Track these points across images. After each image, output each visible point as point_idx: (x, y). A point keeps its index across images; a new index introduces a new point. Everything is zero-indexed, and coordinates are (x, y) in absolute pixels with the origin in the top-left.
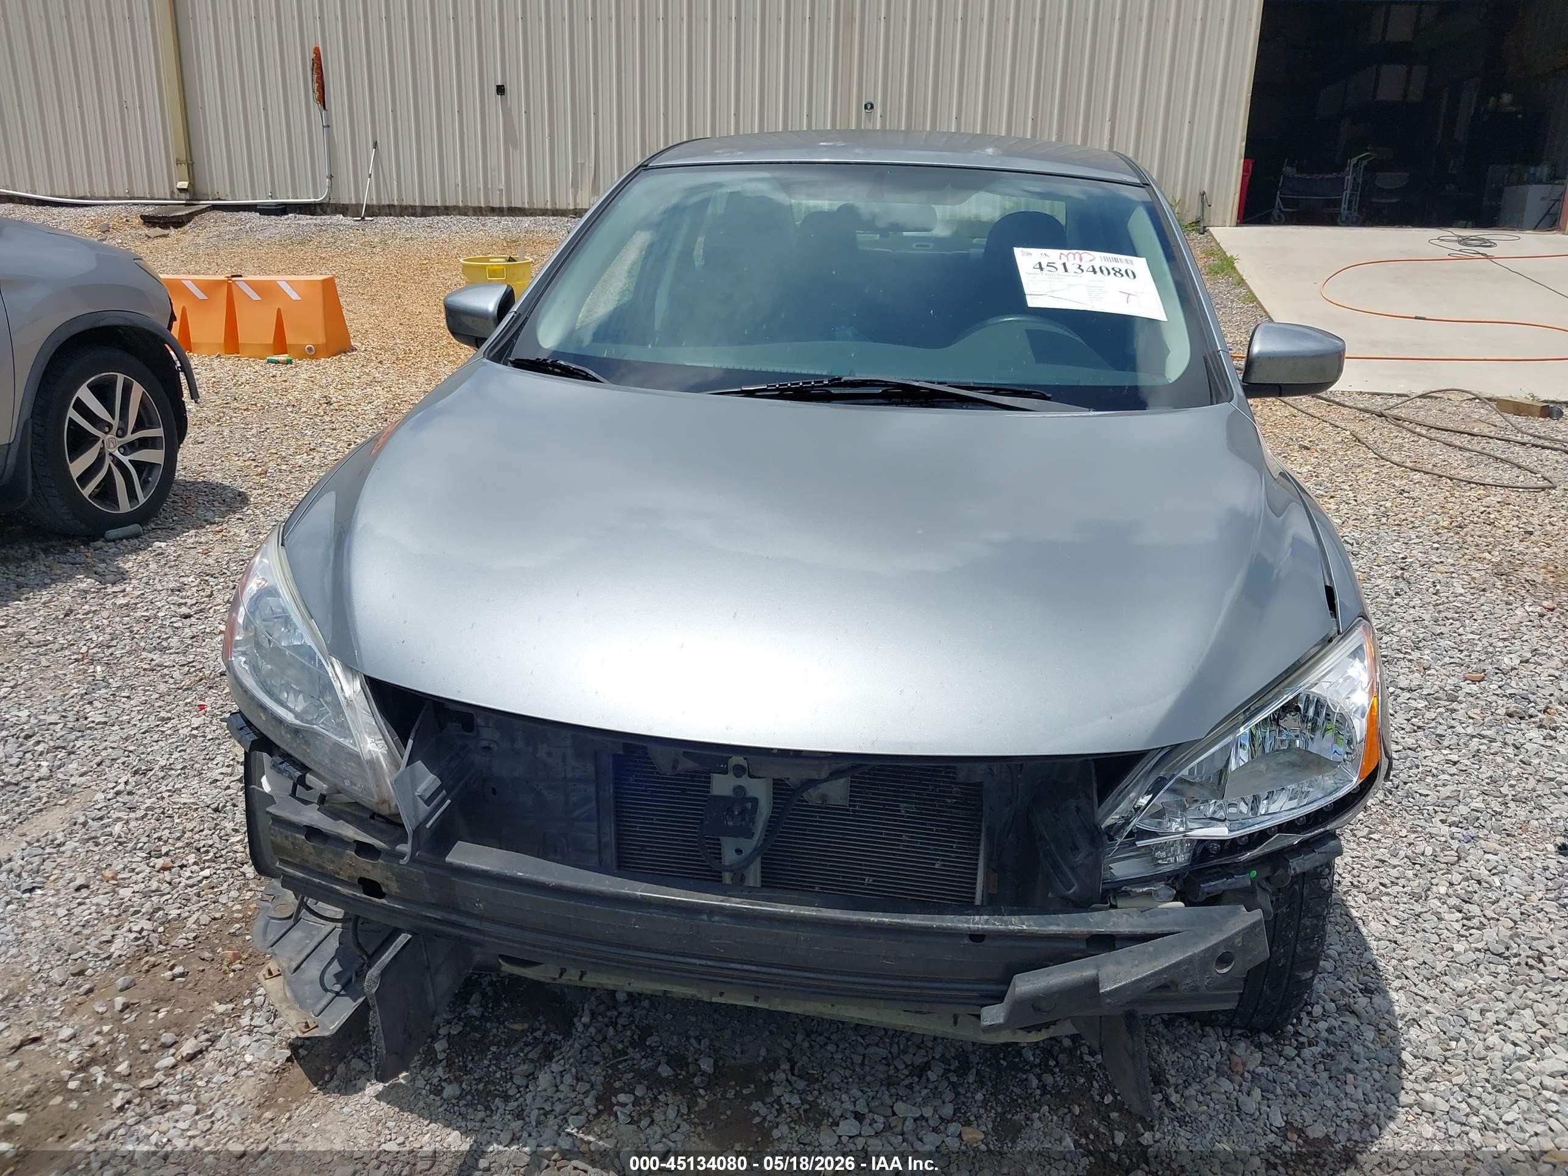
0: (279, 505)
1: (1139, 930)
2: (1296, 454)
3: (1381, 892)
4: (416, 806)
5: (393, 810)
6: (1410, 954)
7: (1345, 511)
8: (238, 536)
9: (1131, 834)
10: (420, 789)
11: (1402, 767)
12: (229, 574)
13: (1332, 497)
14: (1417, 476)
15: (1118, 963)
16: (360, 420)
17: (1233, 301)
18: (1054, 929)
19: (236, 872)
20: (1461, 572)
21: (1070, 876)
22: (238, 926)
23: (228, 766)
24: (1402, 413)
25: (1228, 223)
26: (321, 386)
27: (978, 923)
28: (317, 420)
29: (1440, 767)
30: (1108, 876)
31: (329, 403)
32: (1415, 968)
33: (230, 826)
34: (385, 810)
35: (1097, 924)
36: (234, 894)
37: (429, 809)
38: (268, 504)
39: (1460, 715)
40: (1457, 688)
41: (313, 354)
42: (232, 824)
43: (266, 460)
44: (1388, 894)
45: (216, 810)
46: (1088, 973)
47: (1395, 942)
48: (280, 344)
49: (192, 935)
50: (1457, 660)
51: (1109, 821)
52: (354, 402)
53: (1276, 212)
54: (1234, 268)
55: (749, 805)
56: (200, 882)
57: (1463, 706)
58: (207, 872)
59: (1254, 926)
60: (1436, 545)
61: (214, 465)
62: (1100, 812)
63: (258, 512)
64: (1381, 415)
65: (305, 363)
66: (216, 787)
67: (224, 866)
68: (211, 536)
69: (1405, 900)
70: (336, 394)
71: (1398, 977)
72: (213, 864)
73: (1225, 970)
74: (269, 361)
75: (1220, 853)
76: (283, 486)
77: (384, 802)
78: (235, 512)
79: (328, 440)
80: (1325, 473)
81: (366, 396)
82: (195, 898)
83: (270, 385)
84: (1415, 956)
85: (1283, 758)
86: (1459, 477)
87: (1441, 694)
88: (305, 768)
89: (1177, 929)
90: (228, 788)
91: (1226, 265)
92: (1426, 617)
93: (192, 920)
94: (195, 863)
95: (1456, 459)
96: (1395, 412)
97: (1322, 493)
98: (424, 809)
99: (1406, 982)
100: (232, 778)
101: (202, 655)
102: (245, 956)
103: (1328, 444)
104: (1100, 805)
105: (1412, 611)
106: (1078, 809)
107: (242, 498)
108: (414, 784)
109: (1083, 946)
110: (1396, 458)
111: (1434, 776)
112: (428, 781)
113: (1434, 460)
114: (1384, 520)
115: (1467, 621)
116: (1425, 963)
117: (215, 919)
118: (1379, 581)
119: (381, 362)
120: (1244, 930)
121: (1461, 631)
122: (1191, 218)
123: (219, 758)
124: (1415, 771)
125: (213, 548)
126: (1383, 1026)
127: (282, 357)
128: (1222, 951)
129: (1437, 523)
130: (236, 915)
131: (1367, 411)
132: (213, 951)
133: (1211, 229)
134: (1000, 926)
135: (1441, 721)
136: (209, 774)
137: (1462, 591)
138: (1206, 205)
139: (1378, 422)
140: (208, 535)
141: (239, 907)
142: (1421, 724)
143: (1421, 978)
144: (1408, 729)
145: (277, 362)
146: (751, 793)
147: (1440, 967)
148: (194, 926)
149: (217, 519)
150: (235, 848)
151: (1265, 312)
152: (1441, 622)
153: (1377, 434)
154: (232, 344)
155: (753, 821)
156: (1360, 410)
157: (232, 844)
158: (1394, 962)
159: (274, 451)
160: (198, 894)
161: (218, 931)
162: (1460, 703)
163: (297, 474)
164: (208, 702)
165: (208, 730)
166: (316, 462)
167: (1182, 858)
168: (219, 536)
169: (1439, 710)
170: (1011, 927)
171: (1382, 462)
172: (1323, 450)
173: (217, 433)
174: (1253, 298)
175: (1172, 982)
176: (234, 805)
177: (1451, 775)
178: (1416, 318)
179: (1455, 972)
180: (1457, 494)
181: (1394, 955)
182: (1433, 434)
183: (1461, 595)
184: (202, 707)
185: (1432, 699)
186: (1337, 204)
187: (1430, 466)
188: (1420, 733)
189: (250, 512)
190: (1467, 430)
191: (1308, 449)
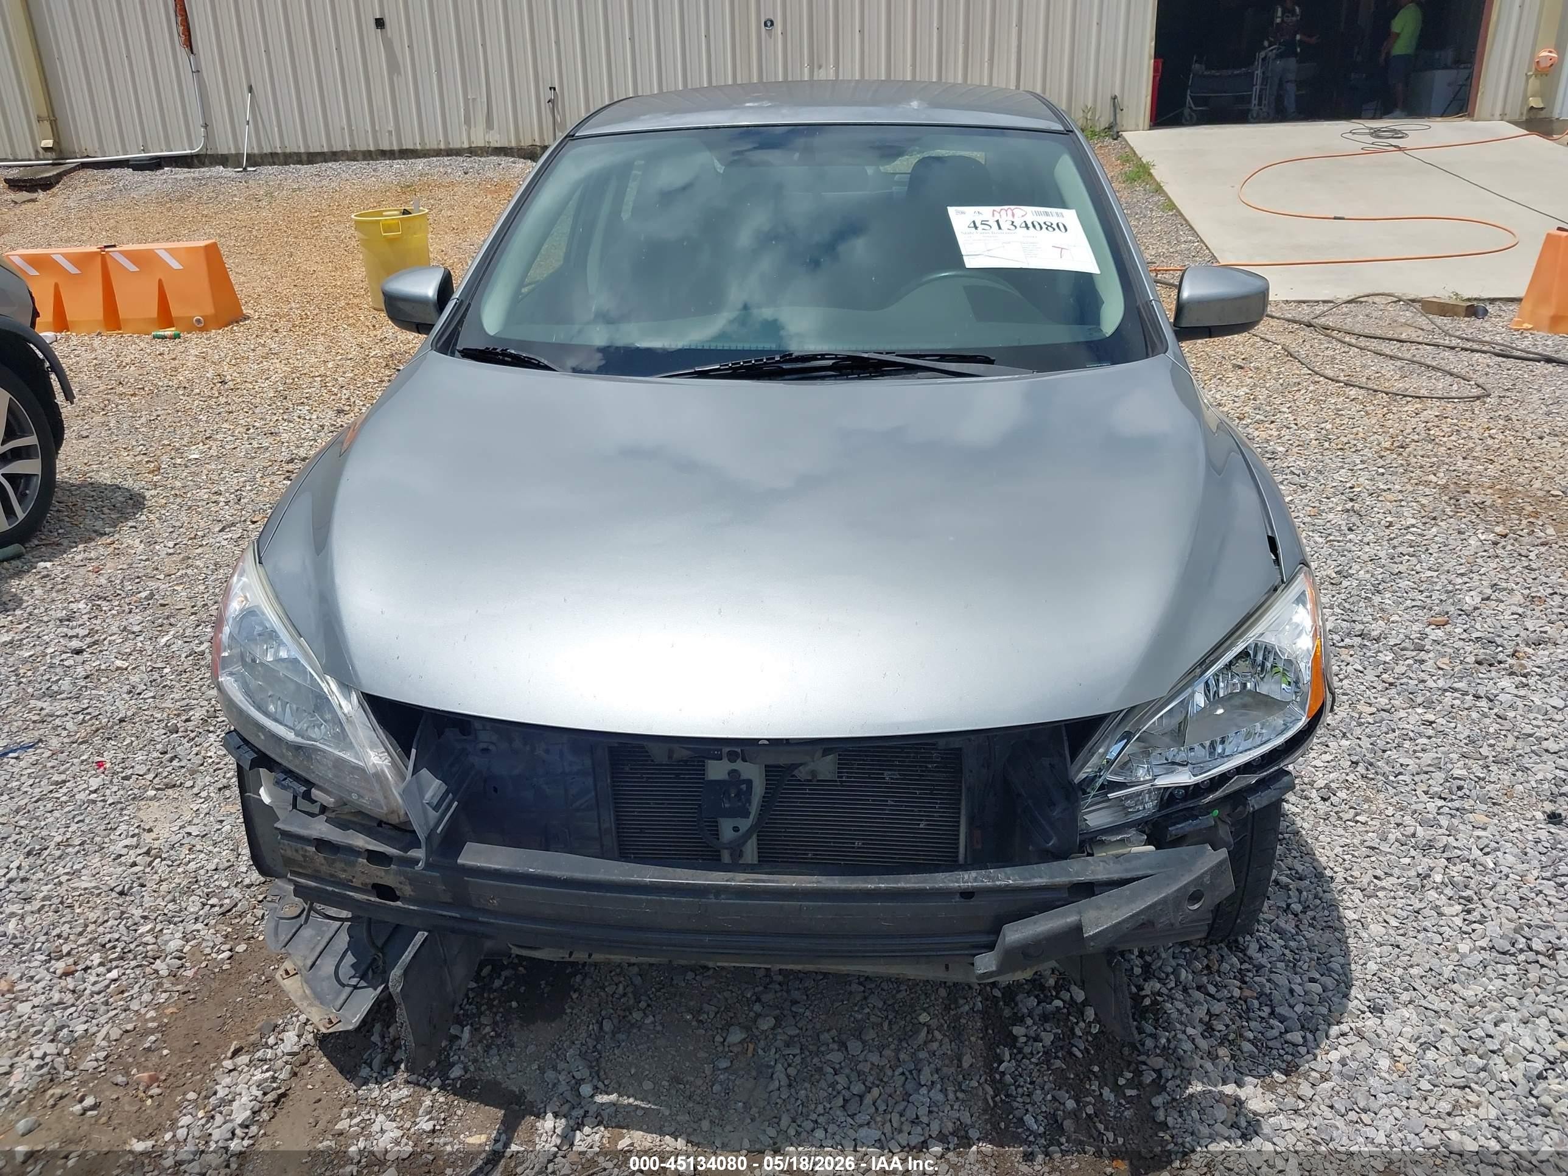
0: (175, 507)
1: (1115, 876)
2: (1231, 375)
3: (1376, 886)
4: (425, 812)
5: (402, 819)
6: (1414, 960)
7: (1287, 437)
8: (132, 548)
9: (1102, 787)
10: (428, 796)
11: (1378, 733)
12: (123, 595)
13: (1272, 422)
14: (1353, 392)
15: (1099, 908)
16: (258, 400)
17: (1152, 210)
18: (1038, 881)
19: (148, 970)
20: (1410, 499)
21: (1048, 828)
22: (152, 1038)
23: (133, 836)
24: (1329, 321)
25: (1141, 127)
26: (214, 363)
27: (968, 879)
28: (212, 402)
29: (1416, 729)
30: (1084, 827)
31: (223, 382)
32: (1421, 977)
33: (138, 913)
34: (394, 820)
35: (1077, 874)
36: (147, 997)
37: (438, 814)
38: (163, 507)
39: (1429, 666)
40: (1423, 636)
41: (203, 327)
42: (140, 910)
43: (158, 453)
44: (1384, 888)
45: (122, 893)
46: (1072, 919)
47: (1398, 947)
48: (165, 318)
49: (102, 1055)
50: (1419, 603)
51: (1082, 775)
52: (250, 379)
53: (1187, 111)
54: (1150, 174)
55: (744, 787)
56: (108, 986)
57: (1431, 655)
58: (114, 974)
59: (1221, 864)
60: (1381, 470)
61: (101, 463)
62: (1073, 769)
63: (152, 517)
64: (1309, 325)
65: (194, 337)
66: (120, 864)
67: (133, 963)
68: (101, 550)
69: (1401, 893)
70: (231, 371)
71: (1406, 989)
72: (121, 963)
73: (1196, 906)
74: (154, 337)
75: (1185, 798)
76: (178, 484)
77: (393, 812)
78: (127, 519)
79: (226, 425)
80: (1262, 395)
81: (263, 371)
82: (103, 1008)
83: (158, 365)
84: (1419, 962)
85: (1237, 701)
86: (1394, 390)
87: (1407, 644)
88: (309, 784)
89: (1150, 872)
90: (134, 864)
91: (1141, 173)
92: (1382, 554)
93: (101, 1035)
94: (101, 964)
95: (1389, 369)
96: (1322, 321)
97: (1262, 418)
98: (433, 815)
99: (1414, 993)
100: (139, 851)
101: (98, 698)
102: (163, 1078)
103: (1262, 362)
104: (1072, 761)
105: (1367, 549)
106: (1052, 766)
107: (135, 502)
108: (422, 793)
109: (1066, 895)
110: (1330, 373)
111: (1411, 739)
112: (433, 787)
113: (1368, 372)
114: (1326, 444)
115: (1423, 556)
116: (1431, 969)
117: (127, 1031)
118: (1331, 516)
119: (276, 331)
120: (1211, 868)
121: (1418, 568)
122: (1104, 123)
123: (123, 827)
124: (1391, 736)
125: (104, 565)
126: (1397, 1052)
127: (168, 332)
128: (1192, 890)
129: (1379, 444)
130: (150, 1025)
131: (1295, 322)
132: (127, 1073)
133: (1124, 134)
134: (988, 883)
135: (1411, 675)
136: (112, 848)
137: (1413, 521)
138: (1118, 111)
139: (1306, 333)
140: (99, 549)
141: (152, 1014)
142: (1391, 680)
143: (1429, 988)
144: (1379, 688)
145: (164, 337)
146: (745, 776)
147: (1447, 973)
148: (104, 1043)
149: (107, 530)
150: (145, 940)
151: (1185, 220)
152: (1397, 560)
153: (1308, 346)
154: (112, 320)
155: (749, 801)
156: (1288, 320)
157: (142, 935)
158: (1400, 971)
159: (166, 442)
160: (106, 1003)
161: (131, 1046)
162: (1428, 652)
163: (193, 469)
164: (107, 757)
165: (108, 792)
166: (213, 452)
167: (1150, 805)
168: (111, 549)
169: (1407, 662)
170: (998, 883)
171: (1317, 378)
172: (1257, 368)
173: (103, 424)
174: (1172, 206)
175: (1149, 921)
176: (142, 885)
177: (1430, 737)
178: (1335, 218)
179: (1463, 978)
180: (1395, 410)
181: (1398, 962)
182: (1363, 342)
183: (1413, 526)
184: (100, 764)
185: (1398, 650)
186: (1247, 100)
187: (1364, 380)
188: (1393, 691)
189: (143, 518)
190: (1396, 336)
191: (1242, 368)
